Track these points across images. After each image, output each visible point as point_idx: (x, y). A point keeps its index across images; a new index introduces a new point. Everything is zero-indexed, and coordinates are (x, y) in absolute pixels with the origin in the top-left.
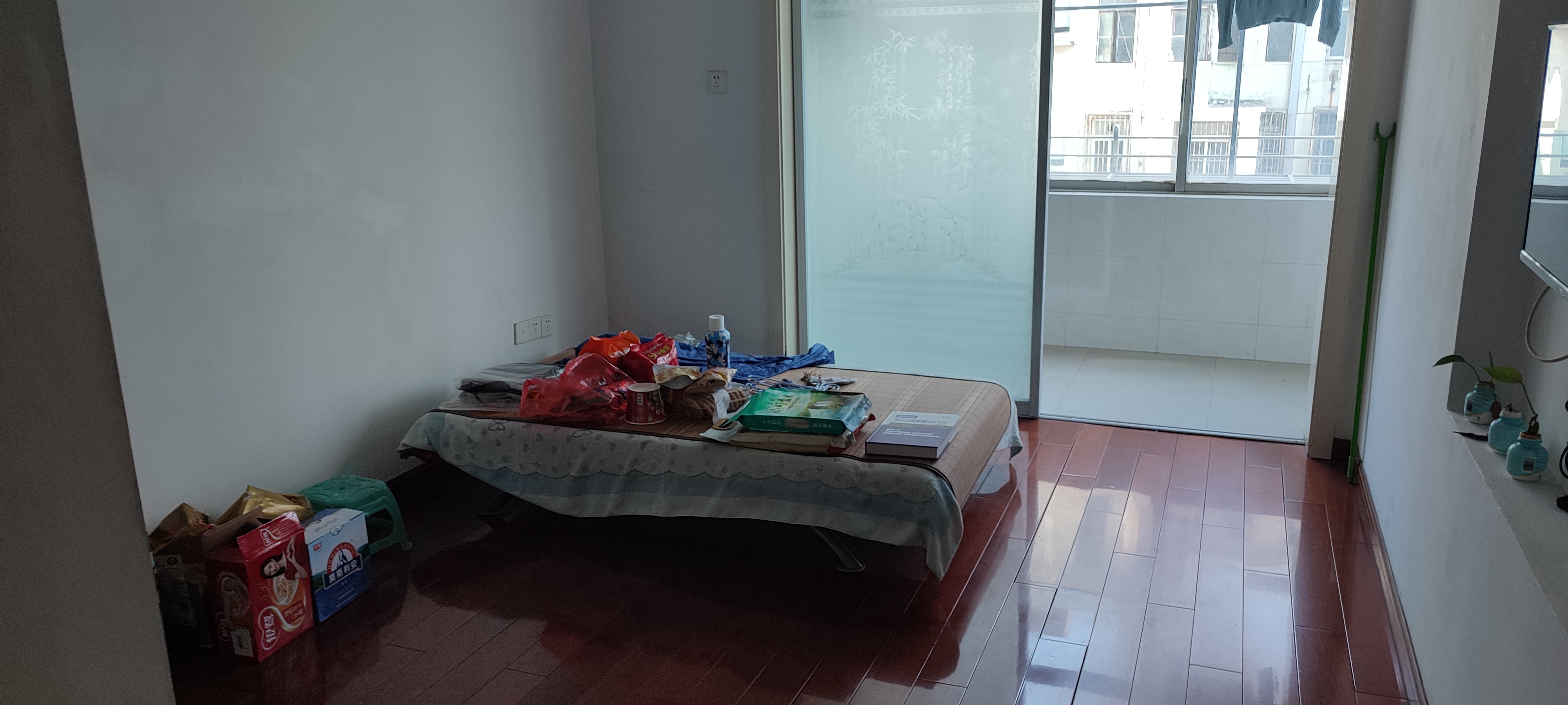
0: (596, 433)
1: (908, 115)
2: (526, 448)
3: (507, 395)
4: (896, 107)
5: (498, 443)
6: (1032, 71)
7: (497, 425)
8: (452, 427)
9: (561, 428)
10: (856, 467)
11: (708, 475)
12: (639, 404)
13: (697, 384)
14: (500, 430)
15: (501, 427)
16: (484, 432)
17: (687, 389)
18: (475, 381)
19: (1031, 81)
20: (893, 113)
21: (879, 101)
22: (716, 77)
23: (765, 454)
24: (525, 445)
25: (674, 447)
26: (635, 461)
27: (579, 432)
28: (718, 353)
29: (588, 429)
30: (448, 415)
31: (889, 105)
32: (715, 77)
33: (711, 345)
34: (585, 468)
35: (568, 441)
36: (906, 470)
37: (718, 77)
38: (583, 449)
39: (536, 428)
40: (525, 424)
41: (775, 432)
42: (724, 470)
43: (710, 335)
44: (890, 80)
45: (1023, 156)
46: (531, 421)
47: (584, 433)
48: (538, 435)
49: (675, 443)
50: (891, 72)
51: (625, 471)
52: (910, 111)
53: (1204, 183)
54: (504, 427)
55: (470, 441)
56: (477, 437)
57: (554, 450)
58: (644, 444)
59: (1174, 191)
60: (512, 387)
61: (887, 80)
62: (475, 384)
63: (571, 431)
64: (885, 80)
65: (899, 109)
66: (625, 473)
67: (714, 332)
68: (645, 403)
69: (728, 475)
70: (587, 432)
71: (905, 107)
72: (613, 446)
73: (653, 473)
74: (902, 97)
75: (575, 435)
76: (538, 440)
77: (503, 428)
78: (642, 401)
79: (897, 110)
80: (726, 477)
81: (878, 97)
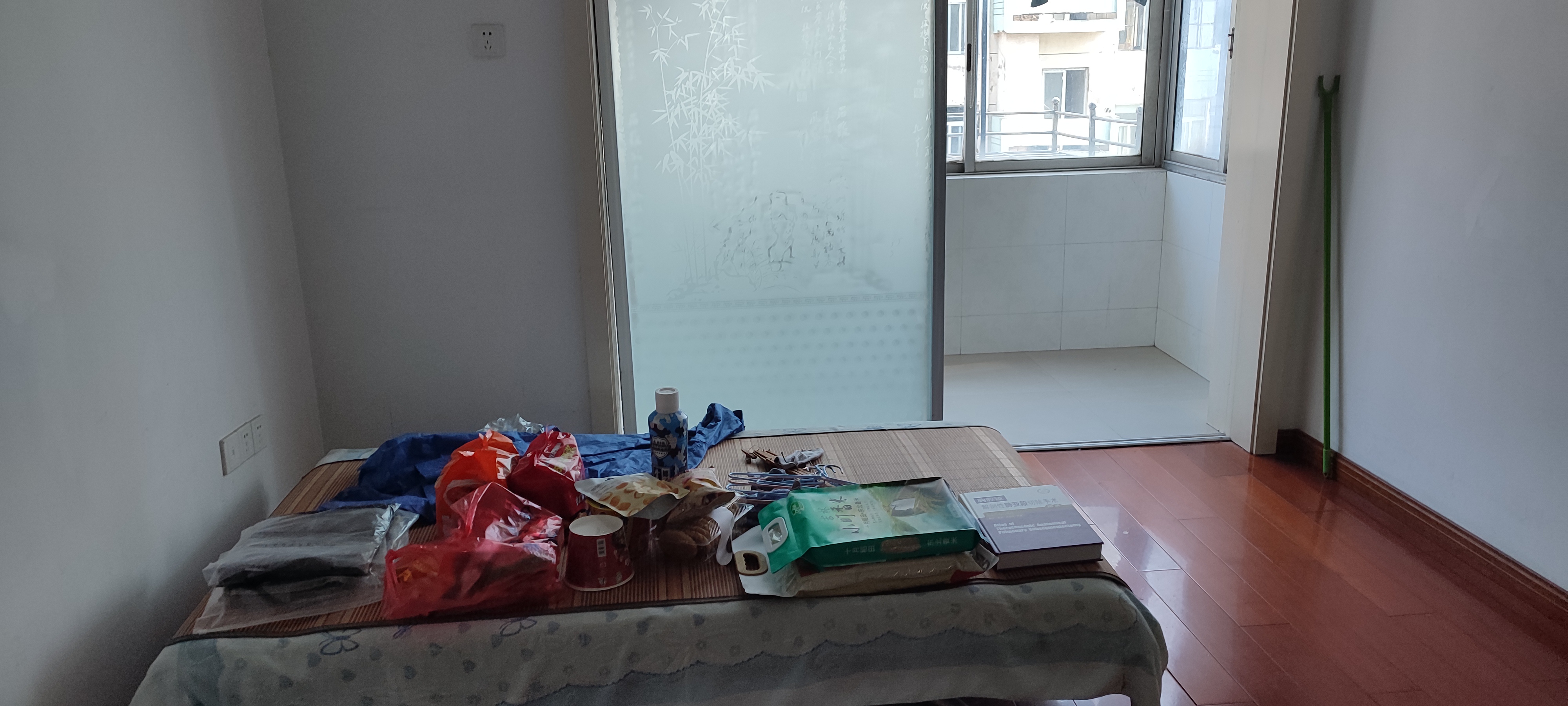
0: (543, 622)
1: (764, 84)
2: (410, 672)
3: (328, 581)
4: (746, 73)
5: (348, 676)
6: (923, 23)
7: (339, 642)
8: (241, 665)
9: (472, 623)
10: (1008, 597)
11: (770, 655)
12: (599, 556)
13: (686, 505)
14: (347, 650)
15: (347, 644)
16: (313, 661)
17: (671, 517)
18: (253, 566)
19: (922, 36)
20: (742, 81)
21: (722, 65)
22: (487, 34)
23: (858, 602)
24: (407, 668)
25: (699, 620)
26: (632, 657)
27: (512, 626)
28: (677, 446)
29: (525, 616)
30: (221, 642)
31: (737, 70)
32: (484, 34)
33: (666, 436)
34: (535, 686)
35: (494, 646)
36: (1081, 588)
37: (490, 34)
38: (527, 654)
39: (420, 635)
40: (396, 629)
41: (863, 564)
42: (799, 642)
43: (663, 421)
44: (736, 37)
45: (915, 132)
46: (406, 621)
47: (521, 627)
48: (431, 645)
49: (697, 612)
50: (737, 26)
51: (615, 676)
52: (766, 78)
53: (993, 161)
54: (354, 642)
55: (286, 683)
56: (300, 672)
57: (469, 666)
58: (643, 625)
59: (964, 172)
60: (335, 564)
61: (731, 36)
62: (255, 572)
63: (494, 626)
64: (727, 36)
65: (750, 75)
66: (615, 680)
67: (669, 415)
68: (609, 553)
69: (806, 648)
70: (526, 623)
71: (758, 73)
72: (584, 638)
73: (669, 670)
74: (754, 60)
75: (505, 632)
76: (435, 654)
77: (353, 646)
78: (605, 550)
79: (748, 77)
80: (803, 653)
81: (721, 61)
